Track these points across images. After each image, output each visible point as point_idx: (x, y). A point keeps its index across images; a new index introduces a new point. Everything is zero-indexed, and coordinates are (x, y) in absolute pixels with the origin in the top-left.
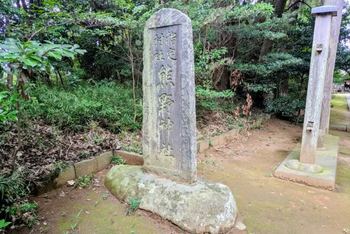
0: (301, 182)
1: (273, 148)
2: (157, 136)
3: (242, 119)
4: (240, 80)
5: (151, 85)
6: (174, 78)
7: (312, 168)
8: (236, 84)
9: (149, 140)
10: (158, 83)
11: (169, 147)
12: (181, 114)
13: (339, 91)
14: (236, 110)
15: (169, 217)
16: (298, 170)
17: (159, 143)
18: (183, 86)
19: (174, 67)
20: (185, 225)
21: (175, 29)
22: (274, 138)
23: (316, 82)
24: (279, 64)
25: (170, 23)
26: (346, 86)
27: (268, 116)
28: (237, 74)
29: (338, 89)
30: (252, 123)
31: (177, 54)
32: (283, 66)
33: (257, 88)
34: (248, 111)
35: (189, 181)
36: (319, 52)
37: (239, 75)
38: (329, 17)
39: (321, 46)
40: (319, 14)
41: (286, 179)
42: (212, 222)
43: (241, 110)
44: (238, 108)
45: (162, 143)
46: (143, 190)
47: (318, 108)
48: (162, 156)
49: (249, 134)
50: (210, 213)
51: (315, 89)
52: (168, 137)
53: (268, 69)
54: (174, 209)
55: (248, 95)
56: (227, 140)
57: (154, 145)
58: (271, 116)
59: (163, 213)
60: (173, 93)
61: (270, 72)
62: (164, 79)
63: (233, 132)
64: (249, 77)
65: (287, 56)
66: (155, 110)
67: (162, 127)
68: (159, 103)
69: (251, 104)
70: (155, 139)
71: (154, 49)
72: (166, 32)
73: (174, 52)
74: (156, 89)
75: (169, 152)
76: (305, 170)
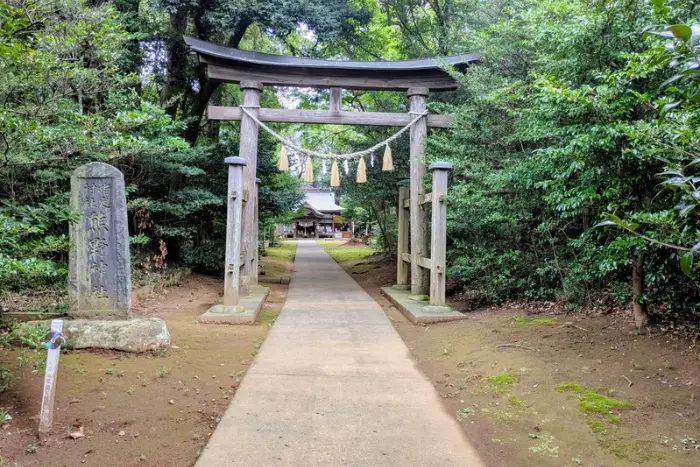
0: (226, 323)
1: (197, 303)
2: (88, 280)
3: (155, 274)
4: (149, 221)
5: (80, 230)
6: (107, 224)
7: (234, 309)
8: (144, 227)
9: (78, 285)
10: (88, 228)
11: (102, 289)
12: (116, 256)
13: (290, 236)
14: (146, 262)
15: (112, 346)
16: (223, 313)
17: (90, 287)
18: (118, 231)
19: (108, 214)
20: (130, 347)
21: (109, 181)
22: (197, 294)
23: (233, 226)
24: (198, 204)
25: (104, 175)
26: (299, 228)
27: (188, 271)
28: (145, 214)
29: (289, 233)
30: (168, 279)
31: (111, 203)
32: (203, 206)
33: (174, 232)
34: (162, 262)
35: (125, 317)
36: (234, 199)
37: (148, 215)
38: (239, 168)
39: (235, 193)
40: (232, 164)
41: (211, 323)
42: (153, 341)
43: (153, 262)
44: (148, 259)
45: (93, 285)
46: (76, 332)
47: (236, 250)
48: (93, 299)
49: (166, 292)
50: (151, 335)
51: (233, 232)
52: (101, 280)
53: (185, 209)
54: (116, 338)
55: (161, 242)
56: (140, 299)
57: (84, 289)
58: (193, 271)
59: (106, 345)
60: (106, 237)
61: (188, 213)
62: (95, 224)
63: (146, 289)
64: (160, 217)
65: (207, 194)
66: (85, 254)
67: (93, 270)
68: (89, 247)
69: (166, 253)
70: (85, 283)
71: (84, 197)
72: (98, 183)
73: (108, 201)
74: (86, 234)
75: (102, 294)
76: (228, 311)
